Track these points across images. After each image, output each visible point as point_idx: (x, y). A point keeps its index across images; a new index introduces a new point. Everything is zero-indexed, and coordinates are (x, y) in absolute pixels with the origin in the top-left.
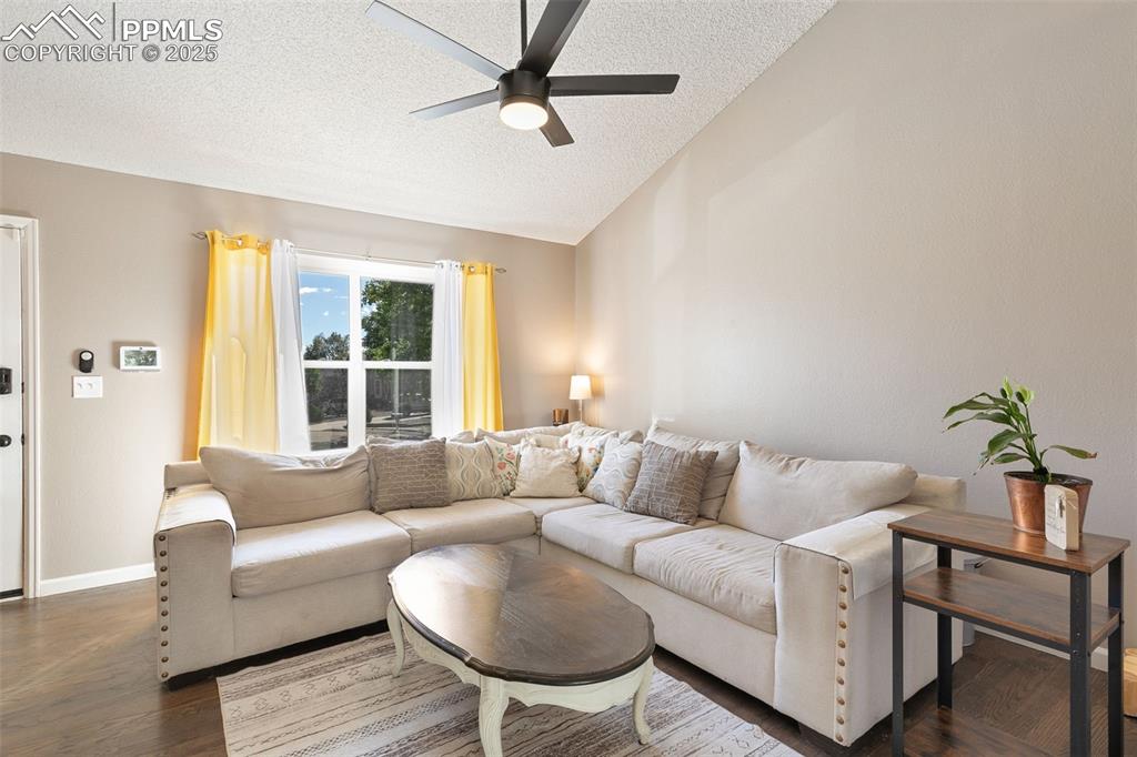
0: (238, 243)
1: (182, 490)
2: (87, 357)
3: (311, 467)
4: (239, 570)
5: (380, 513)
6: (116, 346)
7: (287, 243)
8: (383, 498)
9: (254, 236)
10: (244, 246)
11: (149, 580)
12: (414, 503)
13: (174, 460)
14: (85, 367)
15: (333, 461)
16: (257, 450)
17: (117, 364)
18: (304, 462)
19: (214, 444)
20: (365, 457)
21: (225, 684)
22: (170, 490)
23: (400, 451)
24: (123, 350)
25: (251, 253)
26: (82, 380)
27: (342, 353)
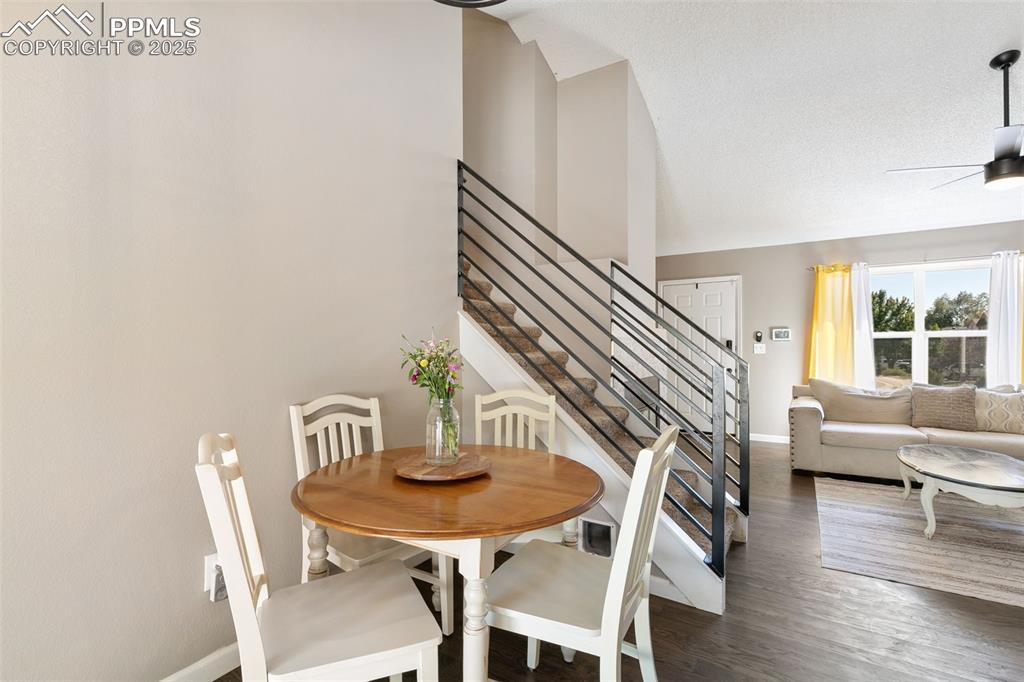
0: (832, 269)
1: (800, 398)
2: (759, 335)
3: (870, 395)
4: (824, 431)
5: (916, 427)
6: (771, 329)
7: (862, 264)
8: (917, 419)
9: (840, 263)
10: (835, 270)
11: (785, 444)
12: (941, 425)
13: (798, 384)
14: (759, 339)
15: (884, 393)
16: (841, 382)
17: (772, 338)
18: (865, 392)
19: (817, 377)
20: (909, 394)
21: (818, 482)
22: (795, 398)
23: (932, 392)
24: (774, 331)
25: (839, 274)
26: (758, 345)
27: (907, 325)
